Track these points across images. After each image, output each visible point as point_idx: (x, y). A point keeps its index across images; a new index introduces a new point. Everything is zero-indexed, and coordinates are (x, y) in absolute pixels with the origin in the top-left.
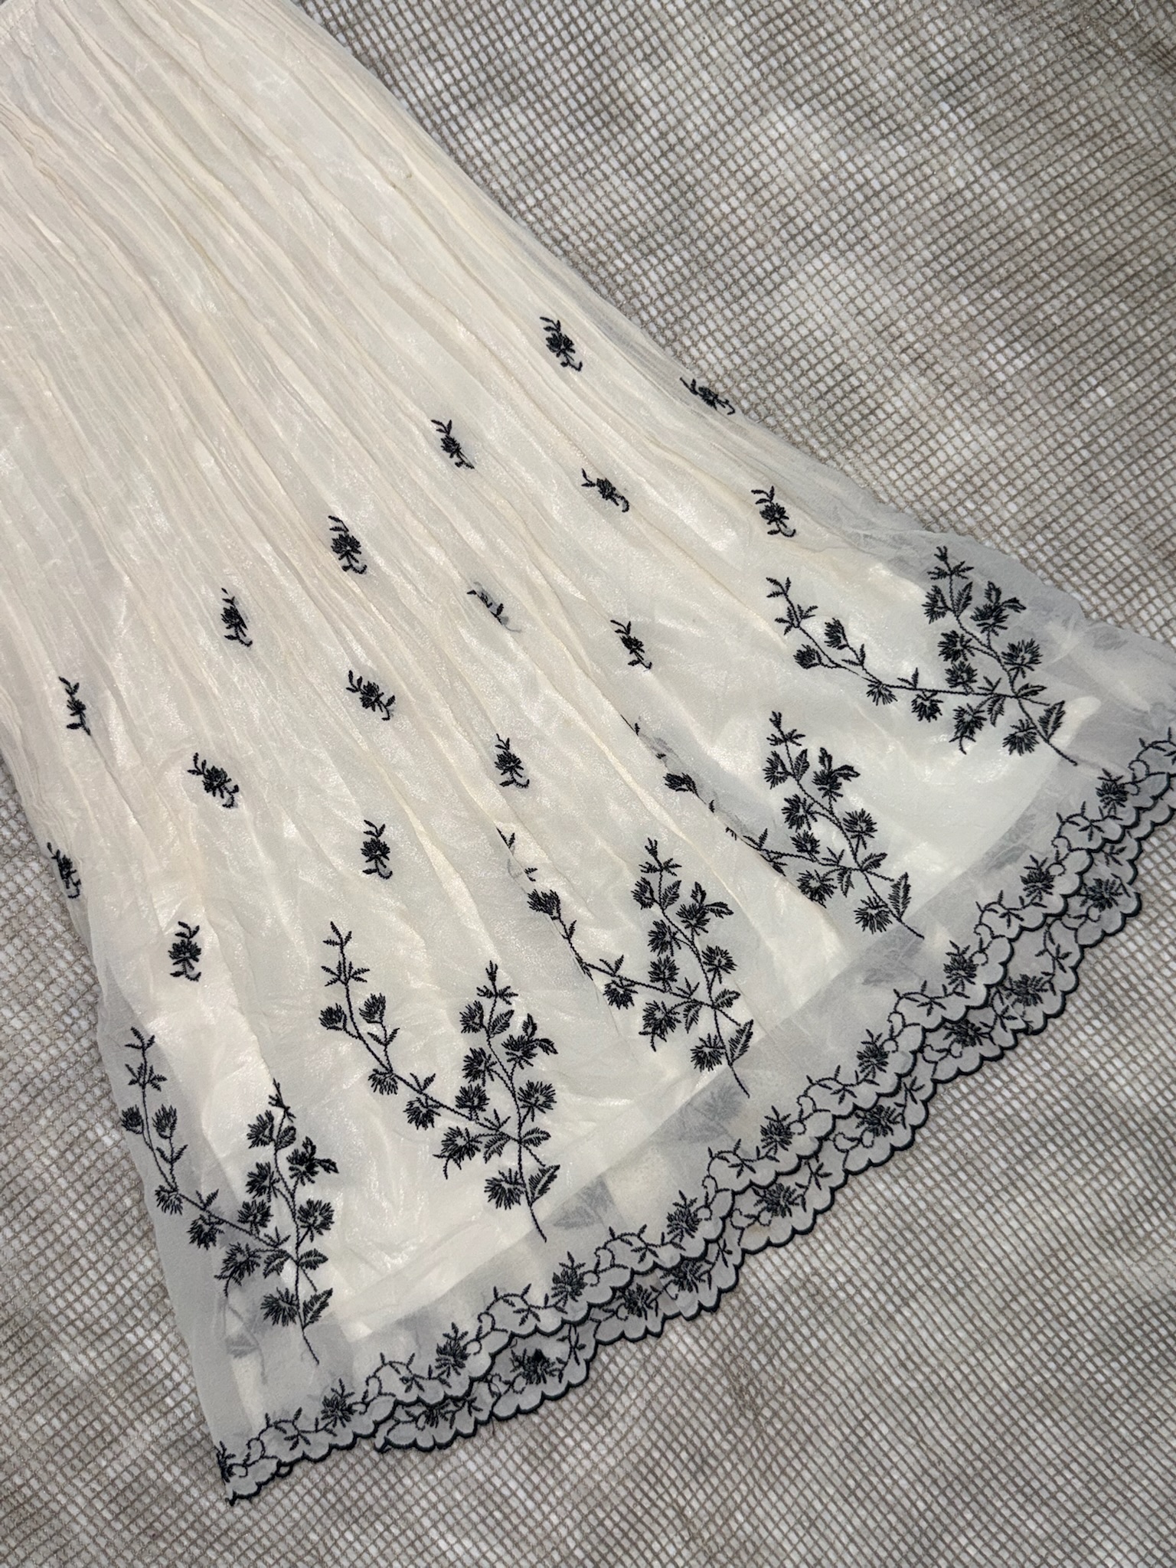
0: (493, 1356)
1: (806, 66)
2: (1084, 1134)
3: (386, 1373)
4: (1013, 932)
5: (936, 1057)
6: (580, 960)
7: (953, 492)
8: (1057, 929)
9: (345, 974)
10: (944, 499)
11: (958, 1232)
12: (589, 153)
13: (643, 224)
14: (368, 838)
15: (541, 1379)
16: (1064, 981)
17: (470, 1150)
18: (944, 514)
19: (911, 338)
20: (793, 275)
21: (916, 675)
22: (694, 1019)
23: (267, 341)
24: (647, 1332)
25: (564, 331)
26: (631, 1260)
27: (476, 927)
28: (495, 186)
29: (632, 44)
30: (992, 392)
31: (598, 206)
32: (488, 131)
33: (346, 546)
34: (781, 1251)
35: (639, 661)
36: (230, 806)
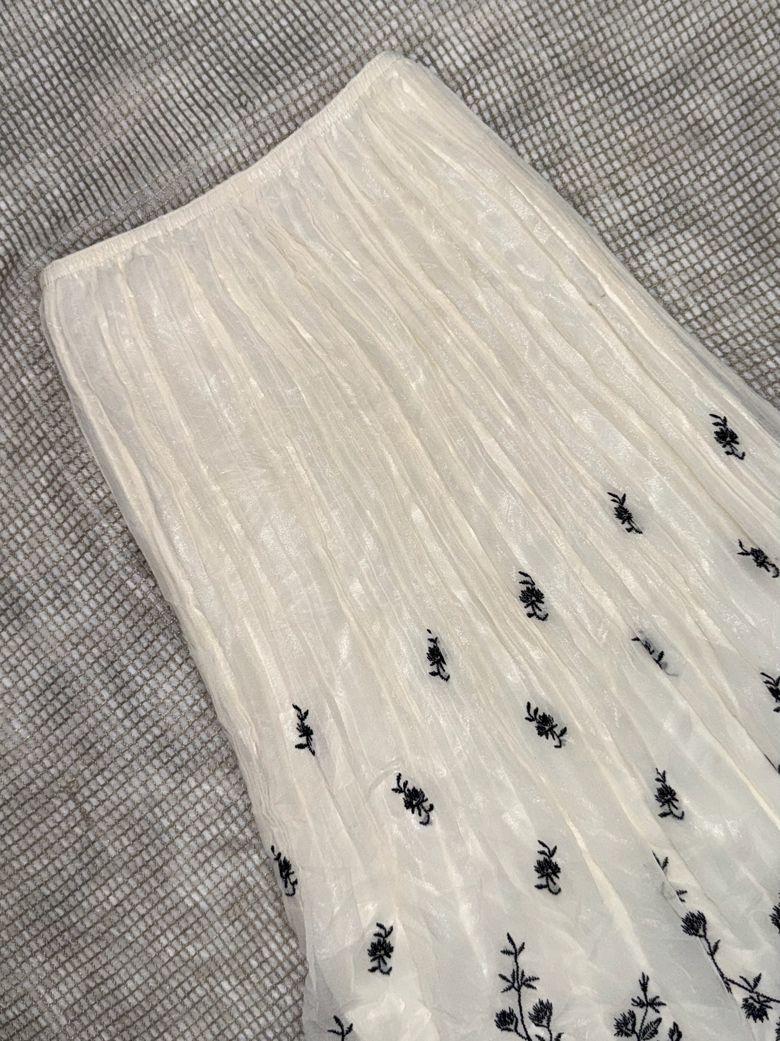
6: (722, 975)
9: (518, 982)
12: (749, 274)
14: (541, 858)
23: (477, 427)
25: (731, 426)
27: (631, 941)
28: (667, 298)
33: (532, 597)
36: (426, 822)
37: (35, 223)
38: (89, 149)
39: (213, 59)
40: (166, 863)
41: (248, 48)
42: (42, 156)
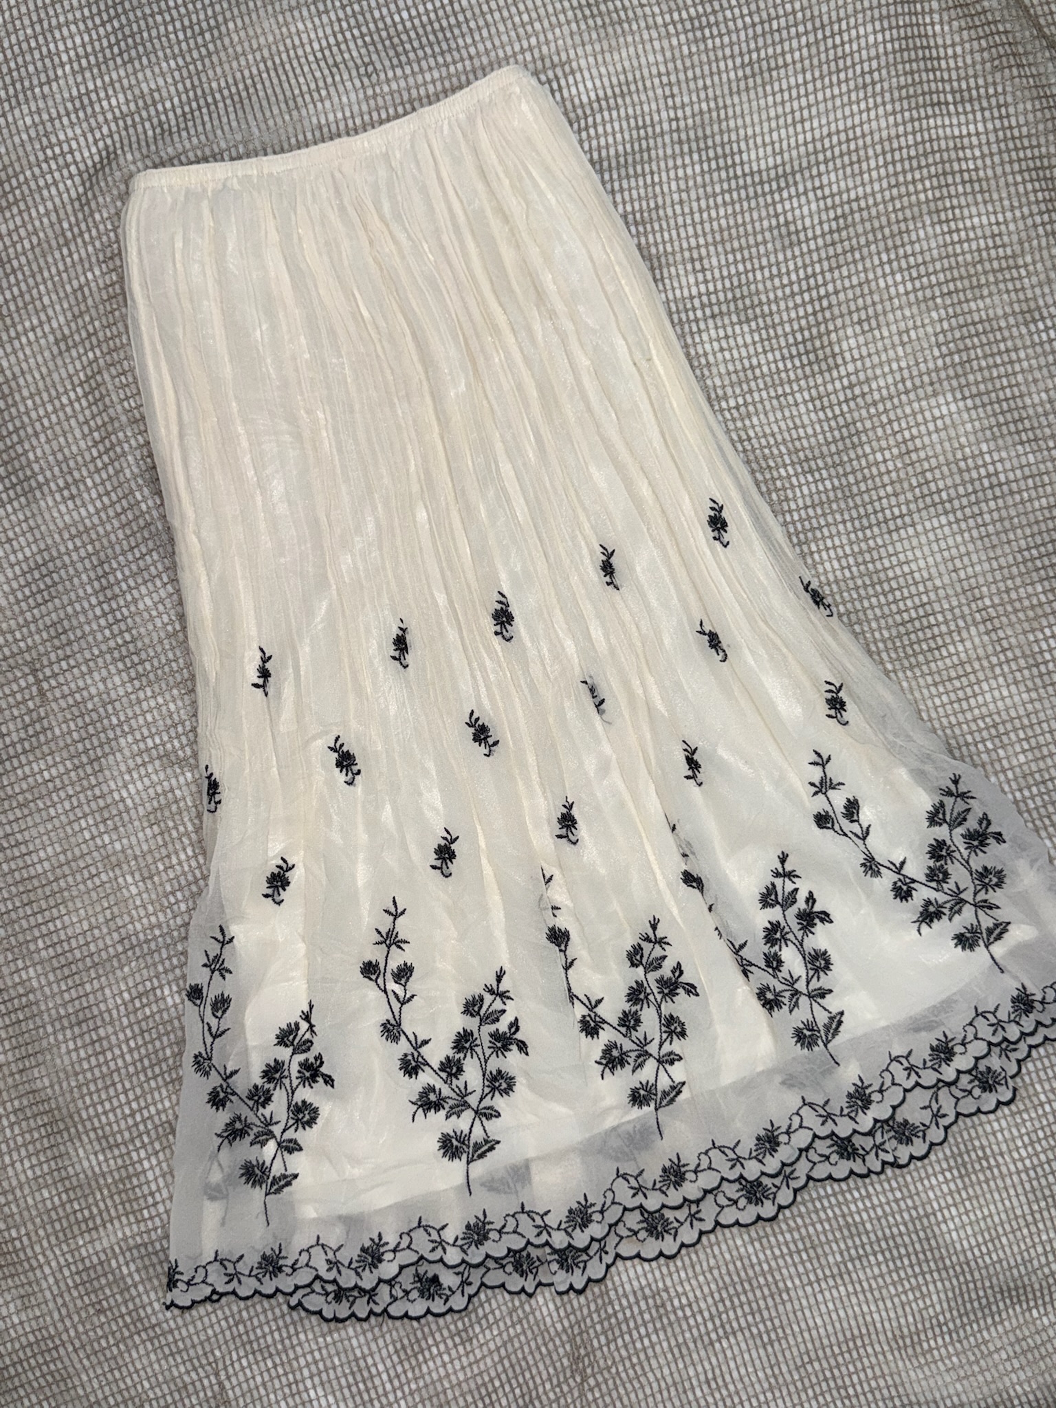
0: (402, 1268)
1: (981, 369)
2: (908, 1255)
3: (317, 1251)
4: (909, 1084)
5: (816, 1158)
6: (570, 989)
7: (980, 731)
8: (943, 1093)
9: (391, 940)
10: (971, 733)
11: (785, 1296)
12: (790, 382)
13: (811, 448)
14: (443, 842)
15: (431, 1297)
16: (935, 1134)
17: (437, 1106)
18: (967, 744)
19: (988, 602)
20: (913, 525)
21: (903, 863)
22: (641, 1065)
23: (499, 446)
24: (523, 1290)
25: (724, 514)
26: (531, 1233)
27: (499, 935)
28: (709, 382)
29: (853, 308)
30: (1037, 665)
31: (782, 424)
32: (718, 340)
33: (503, 617)
34: (646, 1265)
35: (693, 777)
36: (350, 783)
37: (139, 128)
38: (210, 73)
39: (352, 21)
40: (105, 755)
41: (388, 20)
42: (164, 65)
